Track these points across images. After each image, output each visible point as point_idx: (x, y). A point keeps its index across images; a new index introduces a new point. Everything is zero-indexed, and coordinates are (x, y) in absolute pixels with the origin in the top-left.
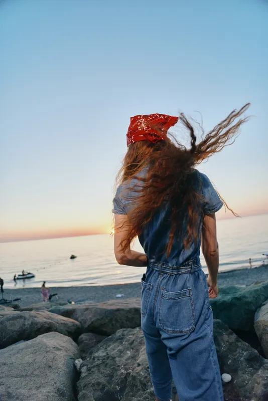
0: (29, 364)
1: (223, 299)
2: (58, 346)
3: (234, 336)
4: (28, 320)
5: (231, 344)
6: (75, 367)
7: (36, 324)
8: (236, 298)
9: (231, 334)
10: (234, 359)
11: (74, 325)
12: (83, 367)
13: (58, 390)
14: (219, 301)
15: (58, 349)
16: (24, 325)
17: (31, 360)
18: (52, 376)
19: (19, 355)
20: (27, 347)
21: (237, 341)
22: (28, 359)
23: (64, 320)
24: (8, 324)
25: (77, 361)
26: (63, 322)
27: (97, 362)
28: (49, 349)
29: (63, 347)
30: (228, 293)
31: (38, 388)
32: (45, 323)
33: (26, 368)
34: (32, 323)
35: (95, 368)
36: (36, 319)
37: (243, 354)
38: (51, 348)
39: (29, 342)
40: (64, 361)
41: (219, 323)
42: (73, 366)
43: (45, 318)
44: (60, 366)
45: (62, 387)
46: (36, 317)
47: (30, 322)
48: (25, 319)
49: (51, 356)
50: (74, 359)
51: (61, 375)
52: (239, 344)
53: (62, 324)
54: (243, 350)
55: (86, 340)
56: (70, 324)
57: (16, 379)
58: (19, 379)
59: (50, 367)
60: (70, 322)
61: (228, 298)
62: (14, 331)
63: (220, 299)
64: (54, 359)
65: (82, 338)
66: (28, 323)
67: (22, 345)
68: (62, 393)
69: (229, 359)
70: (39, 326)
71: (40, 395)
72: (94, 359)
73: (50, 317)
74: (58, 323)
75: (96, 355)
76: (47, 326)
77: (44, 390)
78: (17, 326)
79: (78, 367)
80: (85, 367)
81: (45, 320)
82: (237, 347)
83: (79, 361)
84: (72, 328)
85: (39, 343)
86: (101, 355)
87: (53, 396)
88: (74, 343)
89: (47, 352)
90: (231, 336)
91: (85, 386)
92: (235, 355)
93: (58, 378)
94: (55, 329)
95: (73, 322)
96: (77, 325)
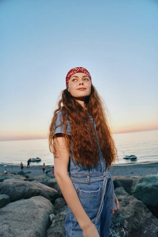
0: (24, 214)
1: (146, 186)
2: (41, 205)
3: (150, 214)
4: (28, 187)
5: (147, 219)
6: (49, 218)
7: (32, 190)
8: (155, 186)
9: (148, 212)
10: (149, 231)
11: (53, 193)
12: (54, 219)
13: (37, 232)
14: (143, 187)
15: (41, 207)
16: (25, 190)
17: (24, 212)
18: (35, 223)
19: (19, 208)
20: (25, 203)
21: (152, 218)
22: (24, 211)
23: (48, 189)
24: (16, 188)
25: (51, 216)
26: (47, 190)
27: (61, 218)
28: (35, 206)
29: (44, 206)
30: (150, 182)
31: (25, 230)
32: (37, 190)
33: (21, 216)
34: (29, 189)
35: (59, 222)
36: (31, 187)
37: (155, 228)
38: (37, 206)
39: (26, 201)
40: (42, 215)
41: (140, 203)
42: (48, 218)
43: (37, 187)
44: (40, 218)
45: (39, 231)
46: (32, 186)
47: (28, 189)
48: (26, 187)
49: (36, 211)
50: (49, 214)
51: (39, 223)
52: (153, 220)
53: (46, 191)
54: (155, 225)
55: (59, 202)
56: (51, 192)
57: (15, 222)
58: (17, 222)
59: (34, 217)
60: (52, 190)
61: (150, 185)
62: (20, 193)
63: (144, 185)
64: (37, 213)
65: (57, 201)
66: (27, 189)
67: (22, 201)
68: (38, 235)
69: (145, 229)
70: (33, 191)
71: (25, 234)
72: (60, 216)
73: (40, 187)
74: (44, 190)
75: (62, 213)
76: (38, 191)
77: (28, 231)
78: (21, 190)
79: (51, 219)
80: (55, 220)
81: (37, 188)
82: (152, 222)
83: (52, 215)
84: (52, 194)
85: (31, 202)
86: (64, 214)
87: (33, 236)
88: (51, 204)
89: (34, 208)
90: (148, 213)
91: (51, 233)
92: (149, 228)
93: (38, 225)
94: (42, 193)
95: (53, 191)
96: (55, 192)
